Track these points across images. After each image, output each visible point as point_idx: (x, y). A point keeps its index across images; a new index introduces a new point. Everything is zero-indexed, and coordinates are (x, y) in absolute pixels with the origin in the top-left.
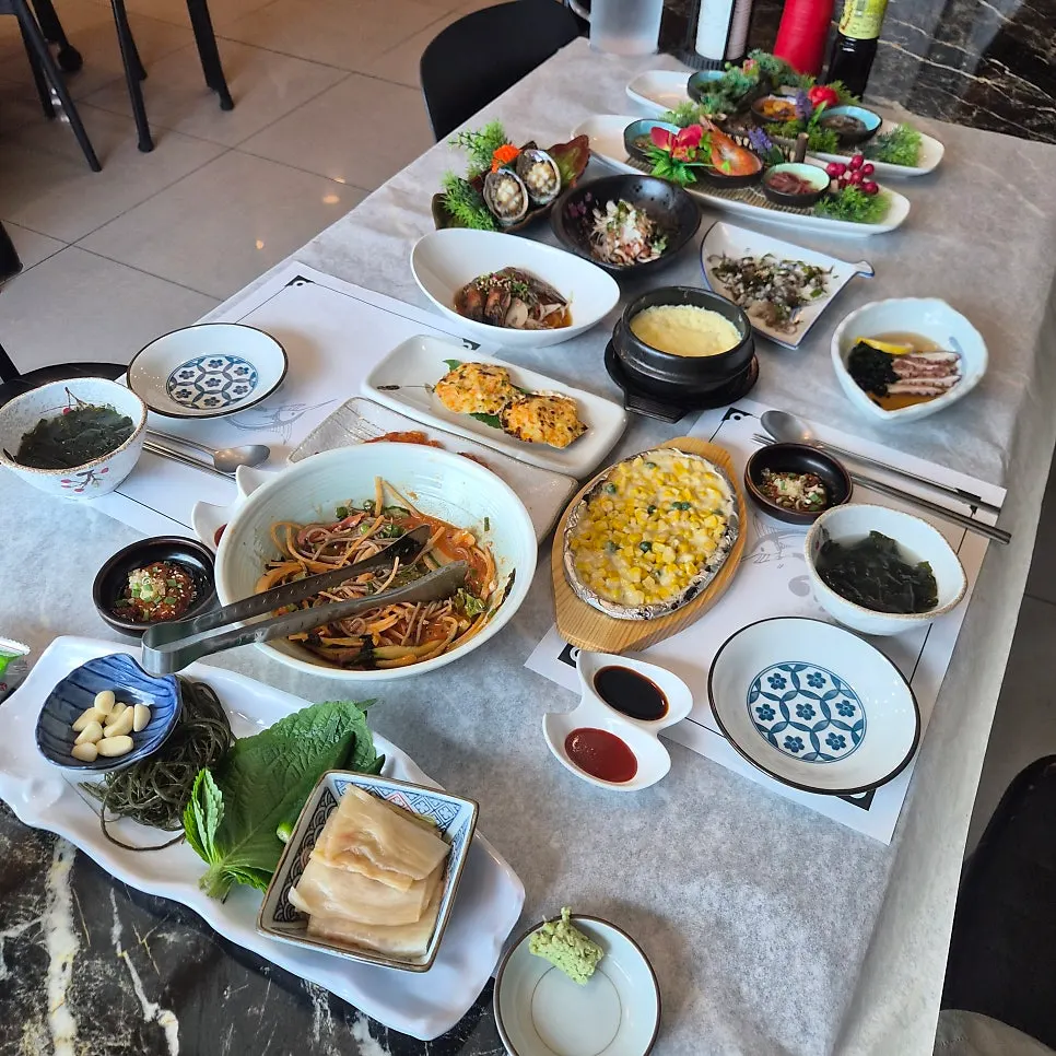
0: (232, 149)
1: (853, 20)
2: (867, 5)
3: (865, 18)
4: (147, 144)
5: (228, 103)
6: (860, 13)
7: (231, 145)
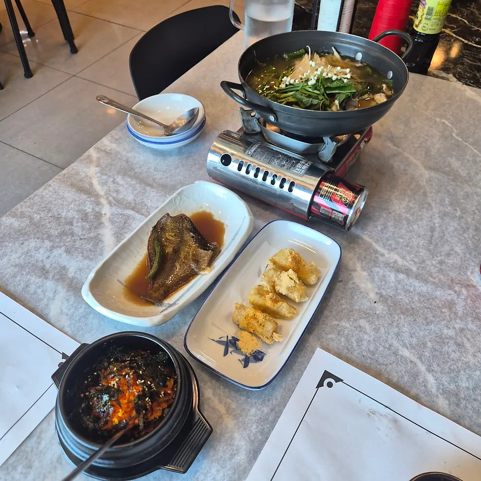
0: (74, 76)
1: (424, 21)
2: (434, 12)
3: (433, 20)
4: (29, 74)
5: (74, 50)
6: (429, 17)
7: (74, 74)
